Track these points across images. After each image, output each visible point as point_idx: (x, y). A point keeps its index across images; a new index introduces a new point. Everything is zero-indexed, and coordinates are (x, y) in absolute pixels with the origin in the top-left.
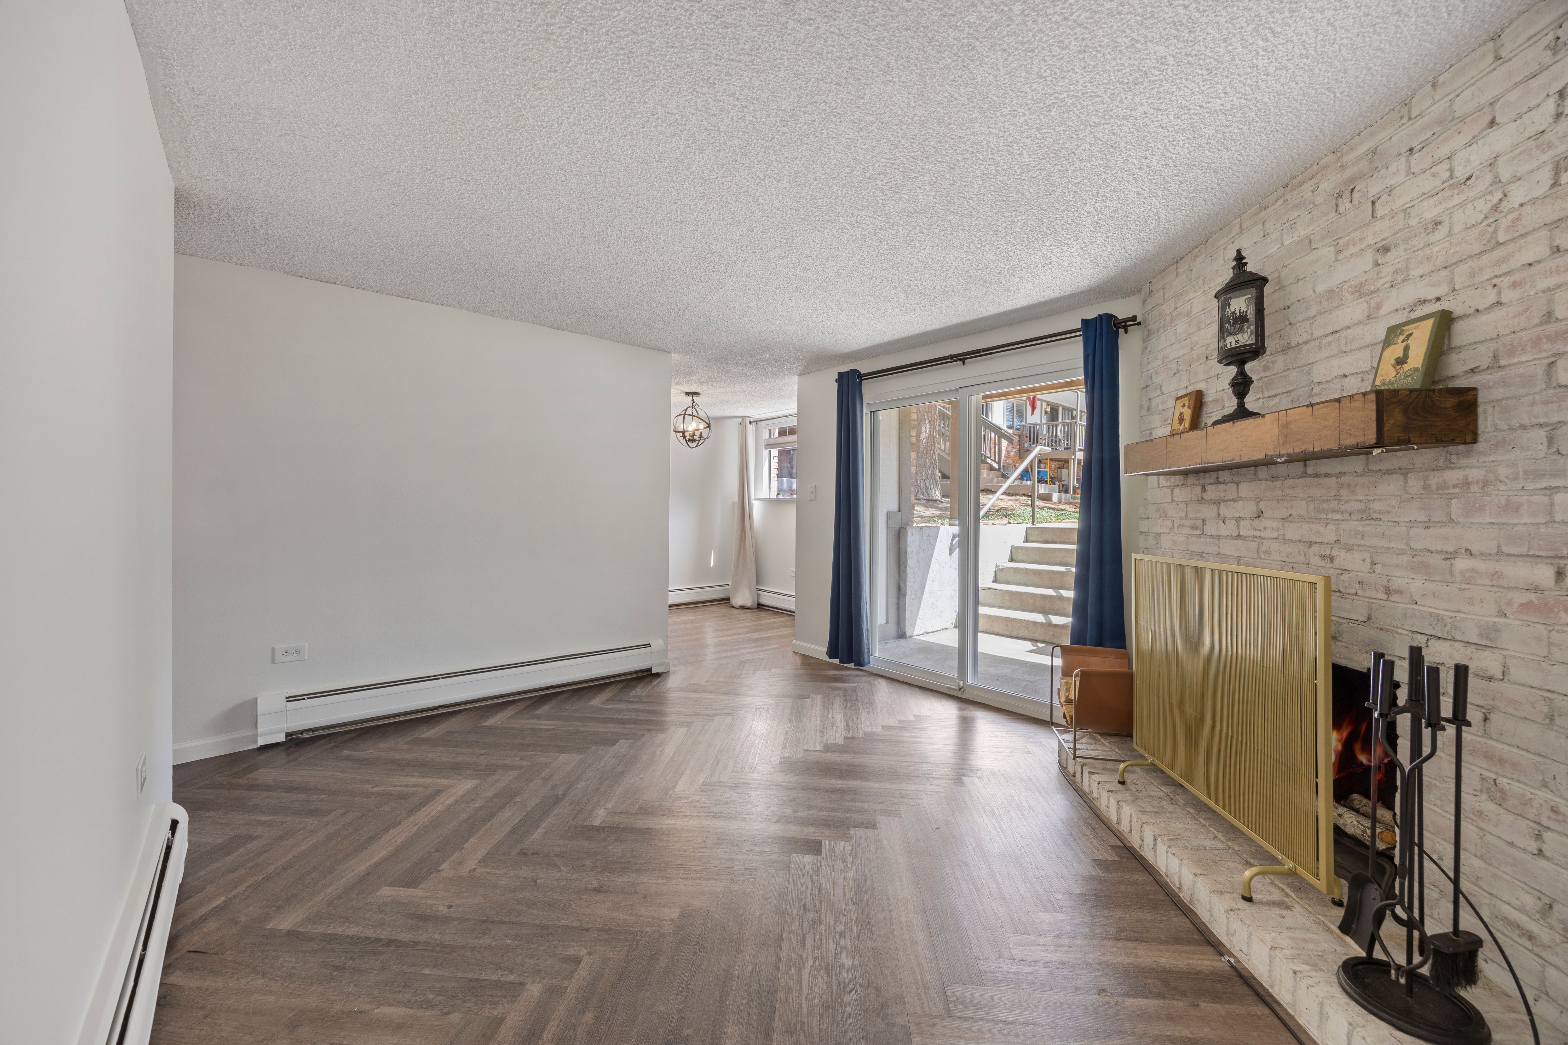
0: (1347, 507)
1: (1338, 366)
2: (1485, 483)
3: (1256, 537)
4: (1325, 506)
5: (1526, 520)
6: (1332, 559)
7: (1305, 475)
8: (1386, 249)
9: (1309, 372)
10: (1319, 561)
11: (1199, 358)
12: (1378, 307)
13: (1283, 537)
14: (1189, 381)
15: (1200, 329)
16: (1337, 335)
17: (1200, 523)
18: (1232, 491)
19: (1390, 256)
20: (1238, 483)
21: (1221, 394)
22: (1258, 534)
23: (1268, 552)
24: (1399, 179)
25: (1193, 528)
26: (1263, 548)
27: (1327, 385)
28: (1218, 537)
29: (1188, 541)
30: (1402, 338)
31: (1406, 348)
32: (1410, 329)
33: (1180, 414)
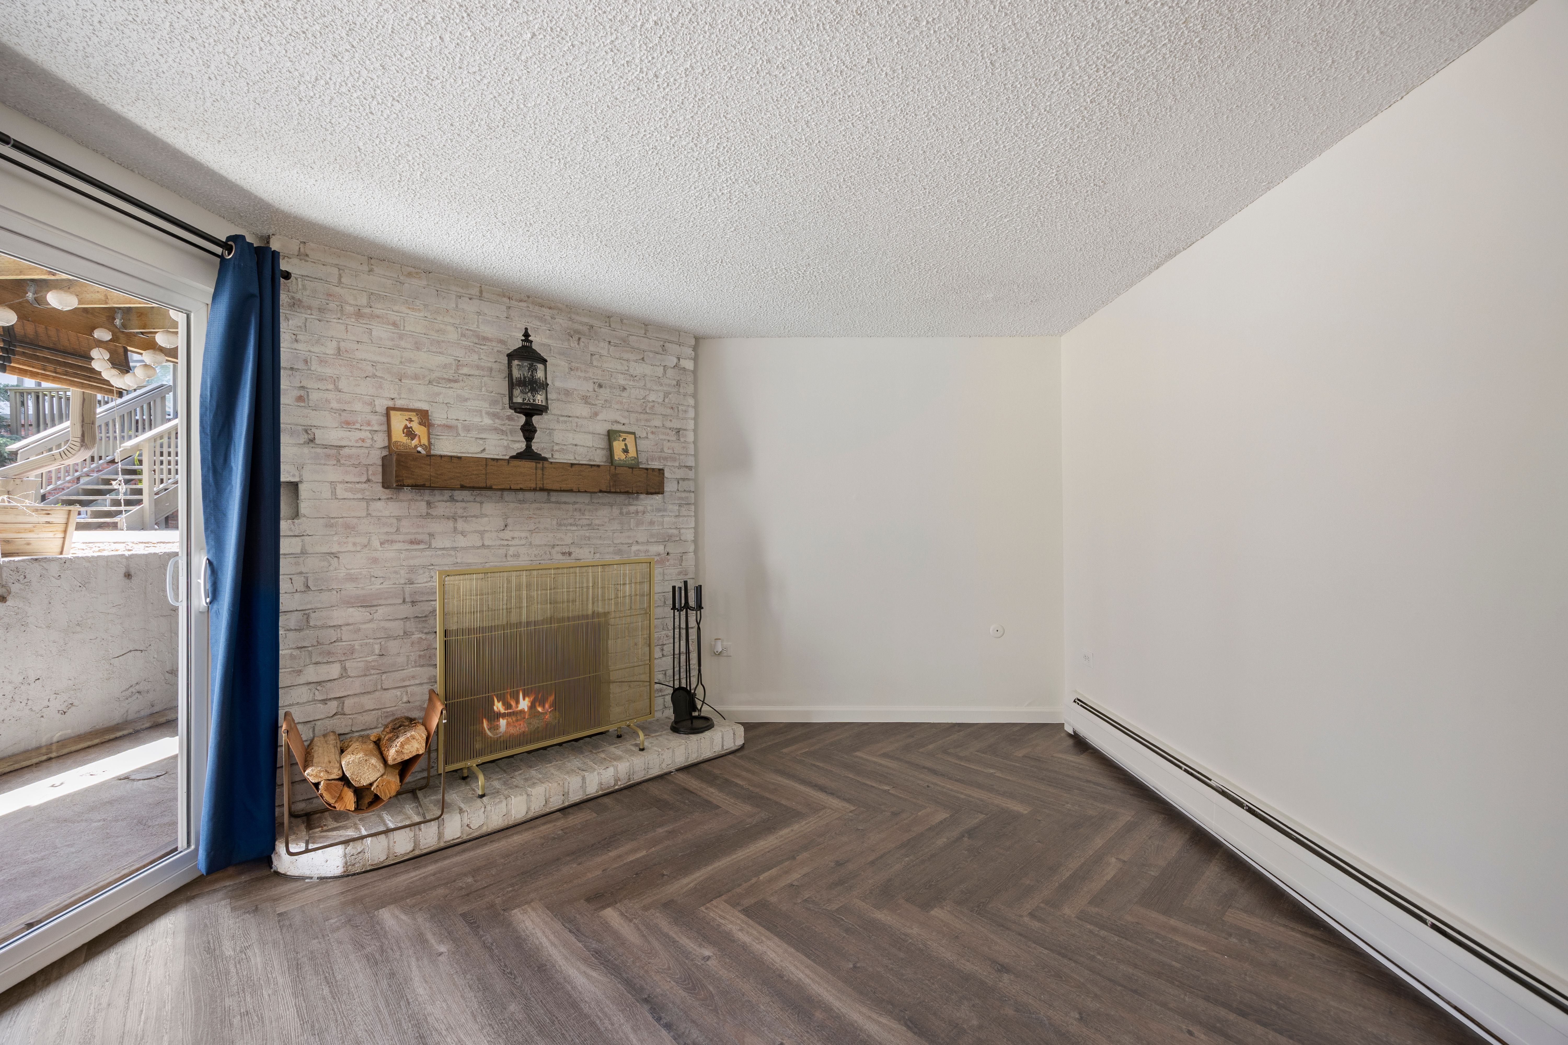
0: (581, 522)
1: (571, 438)
2: (644, 513)
3: (503, 545)
4: (565, 522)
5: (656, 528)
6: (570, 554)
7: (548, 501)
8: (600, 386)
9: (550, 434)
10: (560, 556)
11: (416, 377)
12: (596, 414)
13: (531, 544)
14: (399, 394)
15: (418, 349)
16: (570, 419)
17: (426, 538)
18: (474, 509)
19: (602, 390)
20: (481, 503)
21: (454, 423)
22: (506, 543)
23: (516, 556)
24: (604, 352)
25: (412, 542)
26: (511, 553)
27: (565, 447)
28: (454, 548)
29: (402, 556)
30: (621, 439)
31: (626, 445)
32: (624, 436)
33: (406, 427)
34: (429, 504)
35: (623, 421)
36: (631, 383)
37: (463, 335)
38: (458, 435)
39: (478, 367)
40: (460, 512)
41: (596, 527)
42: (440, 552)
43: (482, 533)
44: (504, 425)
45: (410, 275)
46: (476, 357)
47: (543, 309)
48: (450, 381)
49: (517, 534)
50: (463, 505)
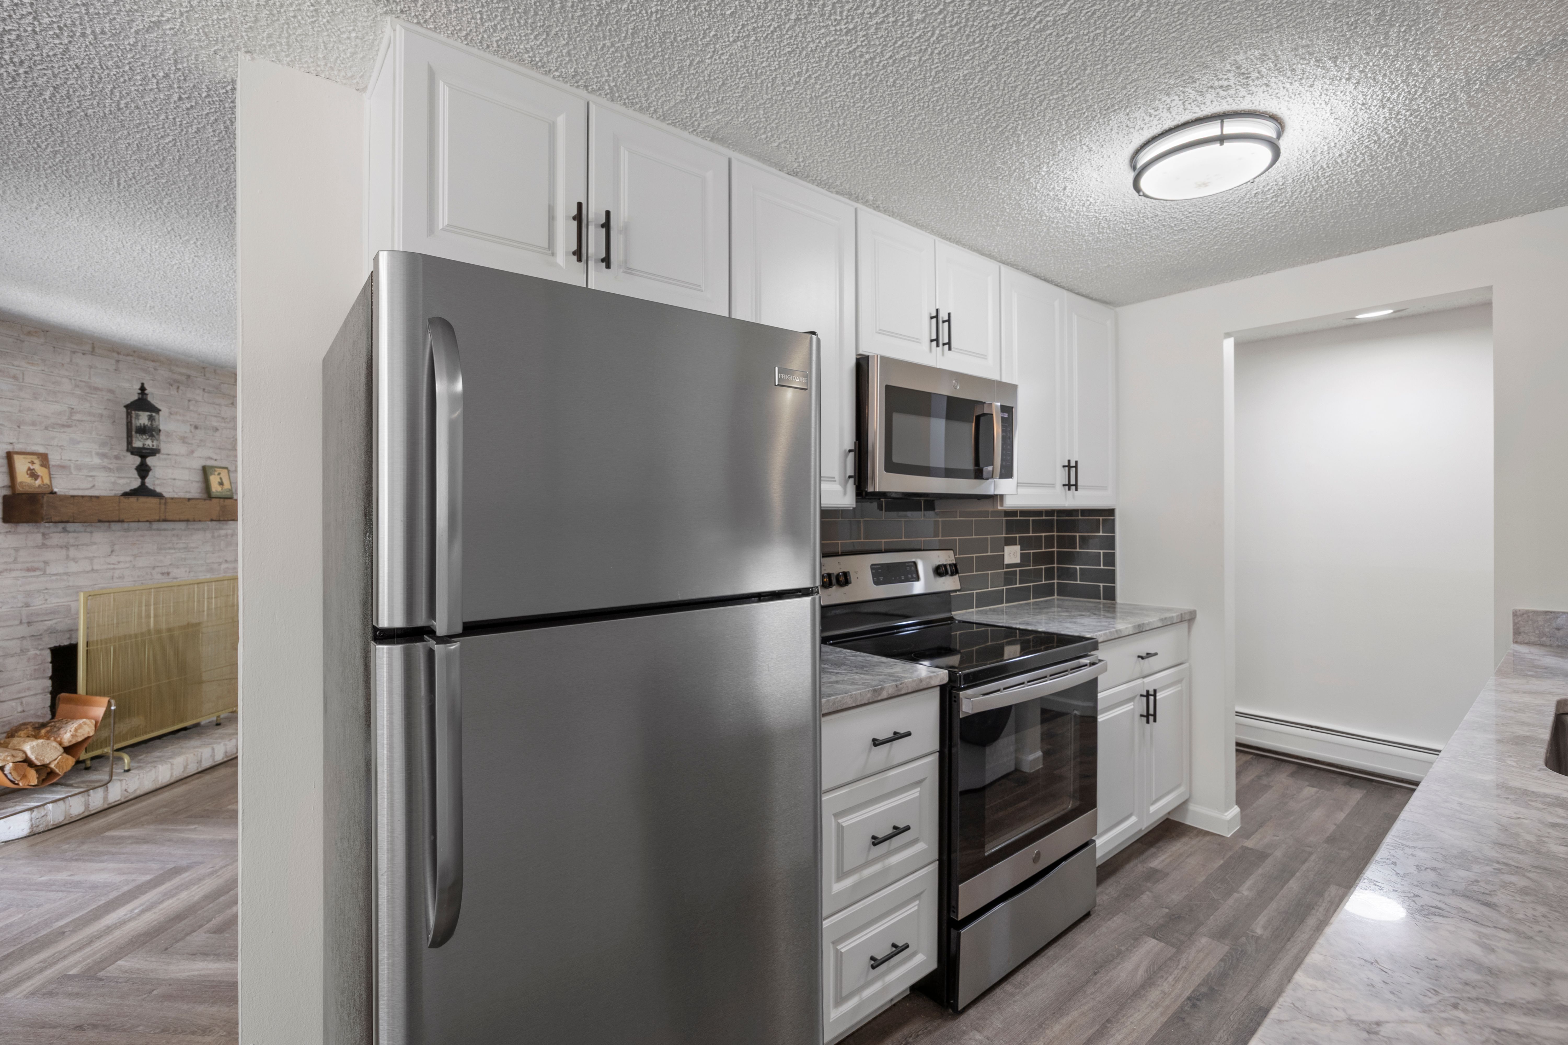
0: (178, 546)
3: (110, 569)
4: (164, 546)
6: (168, 574)
7: (150, 529)
8: (196, 427)
10: (160, 576)
11: (34, 424)
12: (192, 452)
13: (134, 567)
14: (18, 439)
15: (36, 399)
16: (170, 457)
17: (41, 565)
18: (85, 538)
19: (198, 431)
20: (91, 532)
21: (68, 463)
22: (112, 566)
23: (121, 577)
24: (199, 398)
25: (28, 570)
26: (116, 575)
27: (165, 481)
28: (66, 574)
29: (19, 582)
30: (216, 473)
31: (221, 479)
32: (219, 470)
33: (29, 469)
34: (44, 535)
35: (215, 457)
36: (223, 425)
37: (77, 386)
38: (71, 473)
39: (90, 414)
40: (72, 541)
41: (191, 550)
42: (54, 578)
43: (91, 559)
44: (111, 463)
45: (29, 333)
46: (87, 405)
47: (148, 362)
48: (63, 426)
49: (122, 559)
50: (75, 535)
